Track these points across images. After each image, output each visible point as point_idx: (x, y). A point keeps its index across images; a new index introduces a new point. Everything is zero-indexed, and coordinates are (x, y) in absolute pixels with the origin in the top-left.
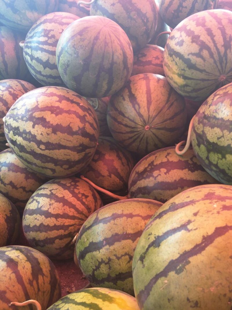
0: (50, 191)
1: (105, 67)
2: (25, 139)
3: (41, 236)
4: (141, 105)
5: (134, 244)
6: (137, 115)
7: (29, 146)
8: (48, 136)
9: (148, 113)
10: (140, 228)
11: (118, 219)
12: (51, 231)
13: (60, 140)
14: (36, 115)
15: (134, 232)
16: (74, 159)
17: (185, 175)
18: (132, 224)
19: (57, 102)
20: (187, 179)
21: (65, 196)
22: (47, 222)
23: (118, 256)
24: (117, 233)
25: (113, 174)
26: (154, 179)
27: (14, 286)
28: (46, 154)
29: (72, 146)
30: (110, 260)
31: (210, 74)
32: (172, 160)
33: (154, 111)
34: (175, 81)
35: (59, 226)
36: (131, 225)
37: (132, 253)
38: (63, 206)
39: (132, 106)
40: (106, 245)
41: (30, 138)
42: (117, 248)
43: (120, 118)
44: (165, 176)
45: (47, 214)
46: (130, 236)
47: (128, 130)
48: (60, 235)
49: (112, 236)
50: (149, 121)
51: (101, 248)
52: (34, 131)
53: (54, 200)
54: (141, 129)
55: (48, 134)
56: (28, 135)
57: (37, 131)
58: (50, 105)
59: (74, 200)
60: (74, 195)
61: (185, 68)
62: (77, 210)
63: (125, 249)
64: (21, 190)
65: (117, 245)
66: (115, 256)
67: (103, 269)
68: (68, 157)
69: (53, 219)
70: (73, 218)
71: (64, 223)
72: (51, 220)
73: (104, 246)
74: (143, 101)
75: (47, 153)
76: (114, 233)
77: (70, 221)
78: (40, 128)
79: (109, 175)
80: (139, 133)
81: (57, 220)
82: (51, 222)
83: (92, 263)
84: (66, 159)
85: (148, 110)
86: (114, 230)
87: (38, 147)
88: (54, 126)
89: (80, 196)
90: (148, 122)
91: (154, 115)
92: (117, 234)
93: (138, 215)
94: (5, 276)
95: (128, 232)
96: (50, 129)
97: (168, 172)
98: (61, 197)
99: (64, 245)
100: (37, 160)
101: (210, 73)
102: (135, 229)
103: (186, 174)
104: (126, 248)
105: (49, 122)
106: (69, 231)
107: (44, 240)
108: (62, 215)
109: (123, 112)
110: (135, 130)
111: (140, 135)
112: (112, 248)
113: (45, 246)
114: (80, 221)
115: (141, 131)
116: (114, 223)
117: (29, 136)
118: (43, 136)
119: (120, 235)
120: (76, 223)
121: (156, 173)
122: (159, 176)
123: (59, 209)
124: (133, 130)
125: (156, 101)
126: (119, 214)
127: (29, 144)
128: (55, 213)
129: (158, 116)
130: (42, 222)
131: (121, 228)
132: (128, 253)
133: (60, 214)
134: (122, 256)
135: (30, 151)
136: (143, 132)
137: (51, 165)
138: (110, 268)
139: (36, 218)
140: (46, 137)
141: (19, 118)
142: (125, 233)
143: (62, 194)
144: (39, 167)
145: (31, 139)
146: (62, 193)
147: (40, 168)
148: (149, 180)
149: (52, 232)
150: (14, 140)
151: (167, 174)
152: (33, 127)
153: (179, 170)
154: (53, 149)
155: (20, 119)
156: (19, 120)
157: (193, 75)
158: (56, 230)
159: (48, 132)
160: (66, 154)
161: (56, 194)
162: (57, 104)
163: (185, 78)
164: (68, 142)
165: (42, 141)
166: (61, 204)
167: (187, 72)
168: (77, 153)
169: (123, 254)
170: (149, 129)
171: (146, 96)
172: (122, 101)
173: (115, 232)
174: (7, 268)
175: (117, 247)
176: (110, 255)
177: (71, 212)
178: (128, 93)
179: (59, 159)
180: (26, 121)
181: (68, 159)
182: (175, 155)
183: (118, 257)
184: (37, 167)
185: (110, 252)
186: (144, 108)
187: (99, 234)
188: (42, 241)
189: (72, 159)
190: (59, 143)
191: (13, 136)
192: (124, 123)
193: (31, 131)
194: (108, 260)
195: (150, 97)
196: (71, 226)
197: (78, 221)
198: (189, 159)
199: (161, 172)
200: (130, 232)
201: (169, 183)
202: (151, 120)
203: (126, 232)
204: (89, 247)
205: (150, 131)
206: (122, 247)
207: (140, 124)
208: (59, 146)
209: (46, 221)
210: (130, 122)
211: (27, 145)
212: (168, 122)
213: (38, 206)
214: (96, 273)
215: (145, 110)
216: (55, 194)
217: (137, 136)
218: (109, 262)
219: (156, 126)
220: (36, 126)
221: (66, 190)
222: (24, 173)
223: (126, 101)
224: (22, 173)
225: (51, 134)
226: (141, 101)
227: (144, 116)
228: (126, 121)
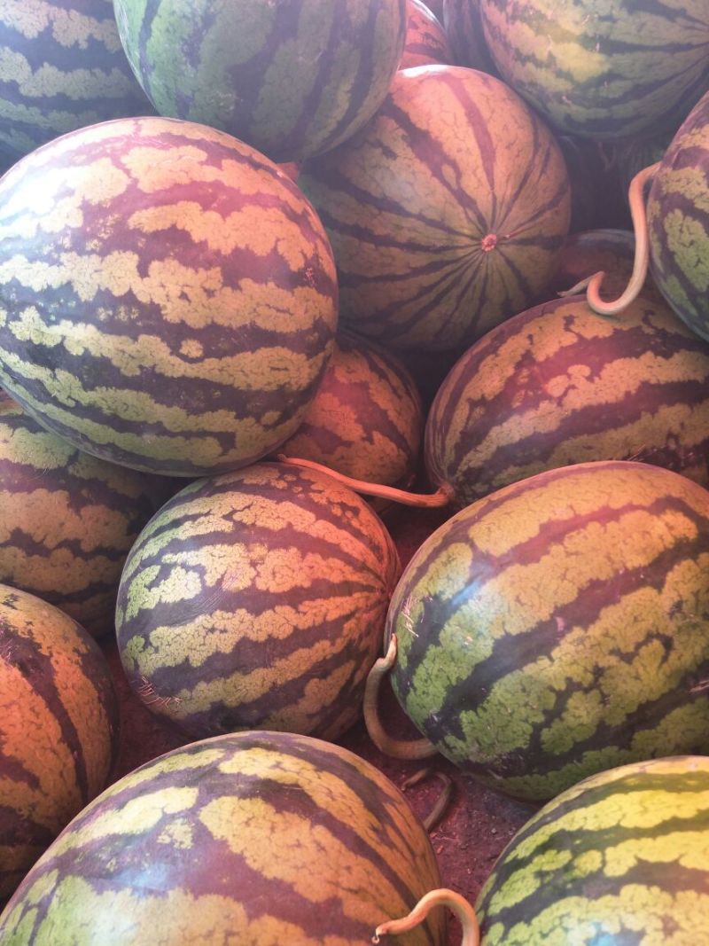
0: (228, 517)
1: (353, 17)
2: (109, 327)
3: (252, 684)
4: (462, 166)
5: (663, 596)
6: (455, 202)
7: (134, 354)
8: (212, 300)
9: (489, 188)
10: (659, 541)
11: (574, 534)
12: (284, 655)
13: (255, 310)
14: (143, 220)
15: (650, 561)
16: (296, 383)
17: (651, 372)
18: (630, 537)
19: (204, 167)
20: (662, 383)
21: (293, 523)
22: (264, 629)
23: (624, 650)
24: (594, 578)
25: (376, 430)
26: (555, 405)
27: (348, 868)
28: (208, 377)
29: (294, 330)
30: (598, 672)
31: (698, 25)
32: (595, 334)
33: (507, 181)
34: (565, 68)
35: (309, 629)
36: (628, 540)
37: (667, 626)
38: (303, 556)
39: (429, 173)
40: (568, 628)
41: (133, 322)
42: (614, 627)
43: (383, 225)
44: (593, 386)
45: (255, 601)
46: (642, 576)
47: (420, 260)
48: (322, 662)
49: (581, 591)
50: (497, 217)
51: (555, 644)
52: (146, 290)
53: (262, 543)
54: (470, 250)
55: (210, 293)
56: (122, 309)
57: (163, 286)
58: (185, 180)
59: (328, 529)
60: (322, 512)
61: (614, 12)
62: (348, 559)
63: (643, 620)
64: (65, 553)
65: (610, 618)
66: (616, 655)
67: (577, 713)
68: (282, 377)
69: (285, 611)
70: (346, 588)
71: (325, 615)
72: (276, 617)
73: (562, 635)
74: (468, 149)
75: (210, 369)
76: (583, 581)
77: (342, 603)
78: (173, 274)
79: (365, 435)
80: (459, 268)
81: (298, 612)
82: (278, 622)
83: (526, 705)
84: (274, 388)
85: (489, 181)
86: (580, 574)
87: (171, 354)
88: (225, 257)
89: (337, 511)
90: (493, 222)
91: (508, 193)
92: (595, 584)
93: (631, 508)
94: (299, 845)
95: (629, 565)
96: (216, 272)
97: (596, 372)
98: (282, 530)
99: (335, 692)
100: (169, 406)
101: (697, 21)
102: (648, 550)
103: (651, 367)
104: (643, 616)
105: (204, 244)
106: (345, 637)
107: (265, 697)
108: (308, 588)
109: (397, 200)
110: (448, 256)
111: (463, 273)
112: (595, 631)
113: (267, 717)
114: (366, 594)
115: (467, 258)
116: (567, 552)
117: (129, 312)
118: (189, 301)
119: (609, 583)
120: (360, 605)
121: (556, 386)
122: (571, 392)
123: (293, 571)
124: (440, 257)
125: (508, 147)
126: (565, 522)
127: (131, 348)
128: (286, 588)
129: (520, 196)
130: (242, 635)
131: (602, 559)
132: (655, 633)
133: (302, 588)
134: (639, 646)
135: (138, 373)
136: (475, 261)
137: (222, 420)
138: (604, 700)
139: (209, 626)
140: (203, 305)
141: (60, 249)
142: (621, 572)
143: (278, 517)
144: (172, 435)
145: (140, 324)
146: (276, 515)
147: (174, 440)
148: (539, 412)
149: (290, 658)
150: (50, 343)
151: (596, 379)
152: (143, 271)
153: (628, 359)
154: (232, 352)
155: (66, 251)
156: (64, 257)
157: (642, 33)
158: (303, 647)
159: (207, 286)
160: (276, 364)
161: (259, 524)
162: (210, 174)
163: (609, 46)
164: (282, 315)
165: (190, 322)
166: (293, 550)
167: (621, 24)
168: (308, 359)
169: (641, 639)
170: (495, 248)
171: (470, 130)
172: (385, 161)
173: (588, 579)
174: (284, 817)
175: (613, 623)
176: (597, 657)
177: (335, 571)
178: (401, 132)
179: (255, 388)
180: (103, 253)
181: (282, 383)
182: (593, 318)
183: (627, 654)
184: (166, 438)
185: (592, 646)
186: (474, 172)
187: (523, 601)
188: (256, 703)
189: (293, 382)
190: (253, 324)
191: (44, 328)
192: (404, 236)
193: (135, 292)
194: (594, 674)
195: (486, 133)
196: (347, 618)
197: (362, 597)
198: (642, 324)
199: (572, 377)
200: (636, 564)
201: (611, 404)
202: (501, 213)
203: (624, 569)
204: (492, 658)
205: (498, 253)
206: (632, 619)
207: (466, 231)
208: (256, 338)
209: (256, 627)
210: (431, 231)
211: (123, 352)
212: (548, 214)
213: (203, 582)
214: (546, 734)
215: (479, 181)
216: (253, 525)
217: (451, 278)
218: (596, 680)
219: (519, 230)
220: (155, 266)
221: (284, 503)
222: (63, 488)
223: (398, 159)
224: (52, 489)
225: (221, 289)
226: (459, 151)
227: (478, 201)
228: (410, 230)
